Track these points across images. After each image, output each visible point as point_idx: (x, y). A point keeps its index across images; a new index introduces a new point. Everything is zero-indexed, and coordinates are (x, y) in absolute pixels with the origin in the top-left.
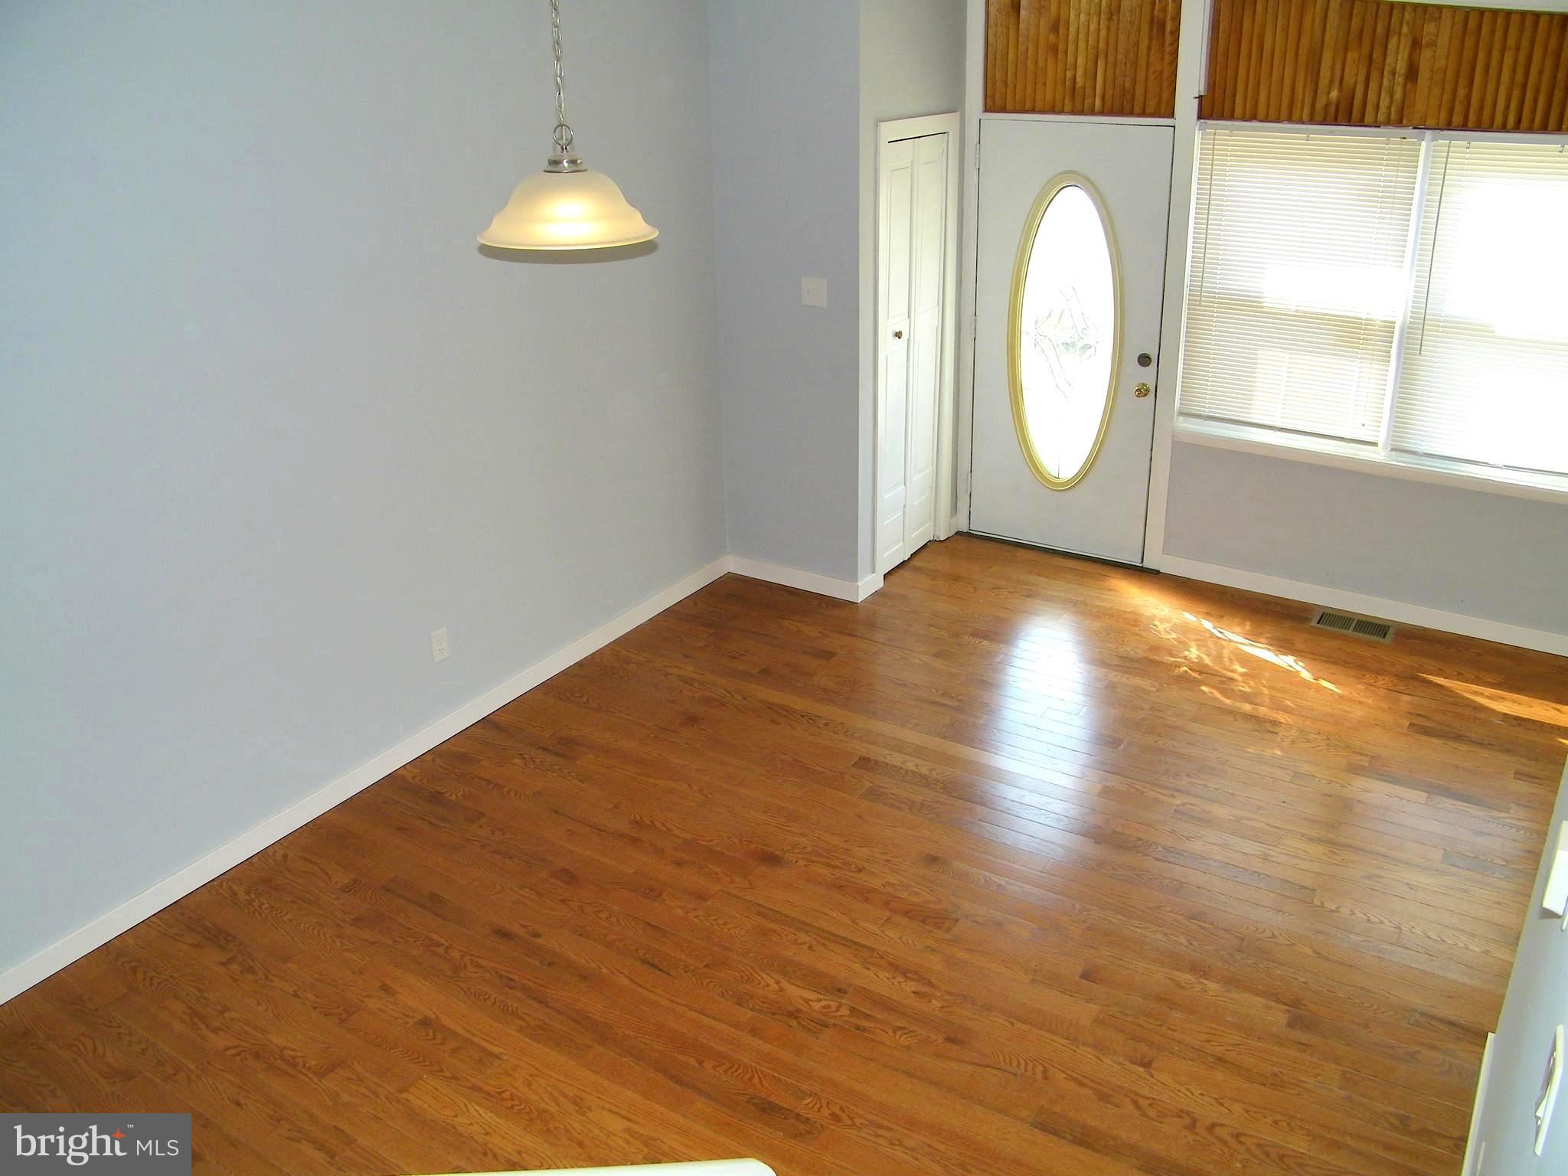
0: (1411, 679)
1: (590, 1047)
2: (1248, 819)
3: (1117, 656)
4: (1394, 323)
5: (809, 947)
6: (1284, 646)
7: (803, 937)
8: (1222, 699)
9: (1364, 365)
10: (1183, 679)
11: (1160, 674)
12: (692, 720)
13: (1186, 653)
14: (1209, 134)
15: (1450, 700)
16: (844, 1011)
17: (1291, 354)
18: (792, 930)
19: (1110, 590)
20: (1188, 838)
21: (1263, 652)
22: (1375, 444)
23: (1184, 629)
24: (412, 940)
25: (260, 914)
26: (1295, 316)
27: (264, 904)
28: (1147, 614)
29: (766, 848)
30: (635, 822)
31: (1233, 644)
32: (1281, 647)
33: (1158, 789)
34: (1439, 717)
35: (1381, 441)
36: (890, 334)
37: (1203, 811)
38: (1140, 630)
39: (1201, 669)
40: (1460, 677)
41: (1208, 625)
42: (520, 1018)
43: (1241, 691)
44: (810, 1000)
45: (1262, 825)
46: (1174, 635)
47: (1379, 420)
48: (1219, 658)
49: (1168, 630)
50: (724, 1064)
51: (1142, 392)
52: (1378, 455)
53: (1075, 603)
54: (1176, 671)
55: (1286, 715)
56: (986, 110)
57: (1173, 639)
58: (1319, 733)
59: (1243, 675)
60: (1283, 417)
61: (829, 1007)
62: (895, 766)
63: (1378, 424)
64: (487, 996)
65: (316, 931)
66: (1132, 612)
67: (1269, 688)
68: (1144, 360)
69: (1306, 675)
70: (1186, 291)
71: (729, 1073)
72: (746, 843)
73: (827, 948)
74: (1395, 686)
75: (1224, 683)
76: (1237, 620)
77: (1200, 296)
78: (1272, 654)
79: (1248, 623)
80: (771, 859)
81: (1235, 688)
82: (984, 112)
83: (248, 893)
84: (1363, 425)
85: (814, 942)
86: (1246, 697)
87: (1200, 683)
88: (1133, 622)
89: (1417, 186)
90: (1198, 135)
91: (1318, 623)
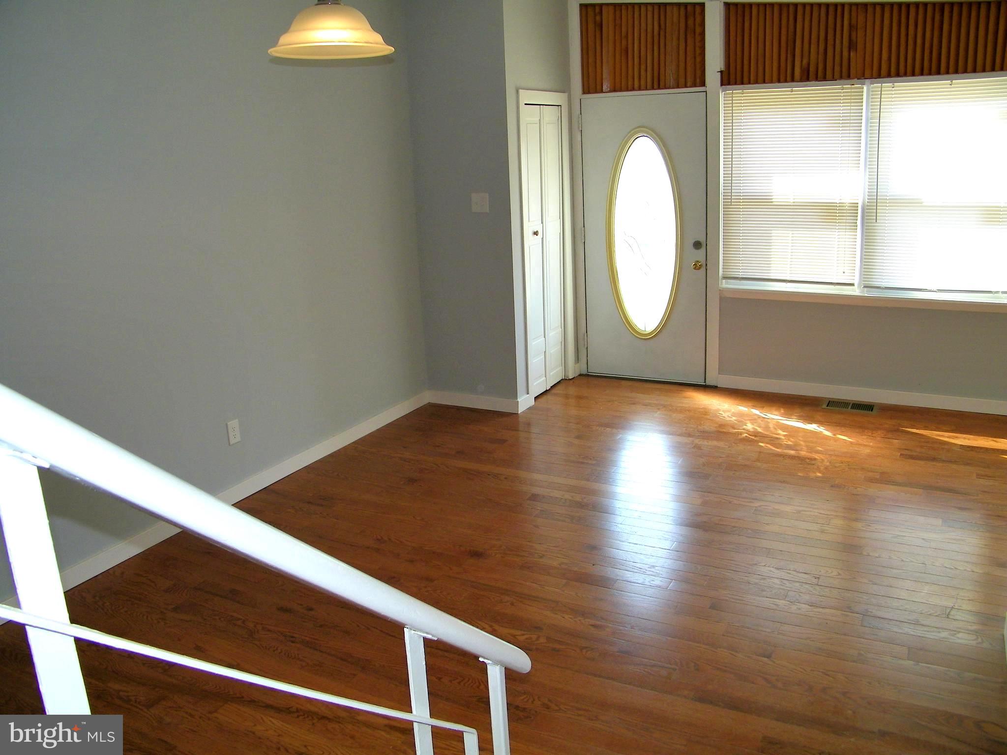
0: (896, 431)
1: (355, 675)
2: (805, 511)
3: (698, 431)
4: (858, 204)
5: (511, 604)
6: (810, 420)
7: (506, 598)
8: (774, 449)
9: (841, 233)
10: (746, 440)
11: (729, 439)
12: (412, 481)
13: (745, 427)
14: (729, 94)
15: (923, 440)
16: (542, 640)
17: (793, 231)
18: (498, 595)
19: (688, 398)
20: (767, 524)
21: (795, 423)
22: (852, 285)
23: (741, 415)
24: (217, 618)
25: (103, 609)
26: (793, 206)
27: (106, 603)
28: (714, 409)
29: (472, 548)
30: (377, 539)
31: (775, 420)
32: (806, 420)
33: (740, 499)
34: (918, 450)
35: (856, 282)
36: (531, 233)
37: (774, 508)
38: (711, 417)
39: (756, 434)
40: (926, 428)
41: (756, 411)
42: (301, 660)
43: (786, 444)
44: (517, 635)
45: (816, 514)
46: (734, 418)
47: (854, 268)
48: (767, 428)
49: (730, 416)
50: (457, 679)
51: (697, 267)
52: (855, 291)
53: (664, 406)
54: (740, 437)
55: (819, 455)
56: (584, 93)
57: (735, 420)
58: (842, 463)
59: (785, 436)
60: (791, 273)
61: (531, 638)
62: (557, 498)
63: (853, 271)
64: (275, 649)
65: (145, 617)
66: (703, 408)
67: (804, 441)
68: (697, 245)
69: (827, 433)
70: (721, 197)
71: (462, 684)
72: (458, 547)
73: (524, 604)
74: (886, 435)
75: (774, 441)
76: (774, 408)
77: (731, 199)
78: (802, 424)
79: (782, 409)
80: (477, 554)
81: (783, 443)
82: (583, 94)
83: (94, 597)
84: (844, 273)
85: (515, 601)
86: (789, 447)
87: (758, 442)
88: (705, 413)
89: (864, 114)
90: (722, 95)
91: (827, 406)
